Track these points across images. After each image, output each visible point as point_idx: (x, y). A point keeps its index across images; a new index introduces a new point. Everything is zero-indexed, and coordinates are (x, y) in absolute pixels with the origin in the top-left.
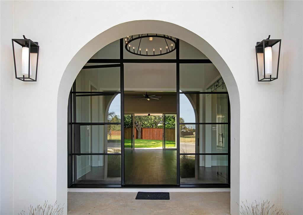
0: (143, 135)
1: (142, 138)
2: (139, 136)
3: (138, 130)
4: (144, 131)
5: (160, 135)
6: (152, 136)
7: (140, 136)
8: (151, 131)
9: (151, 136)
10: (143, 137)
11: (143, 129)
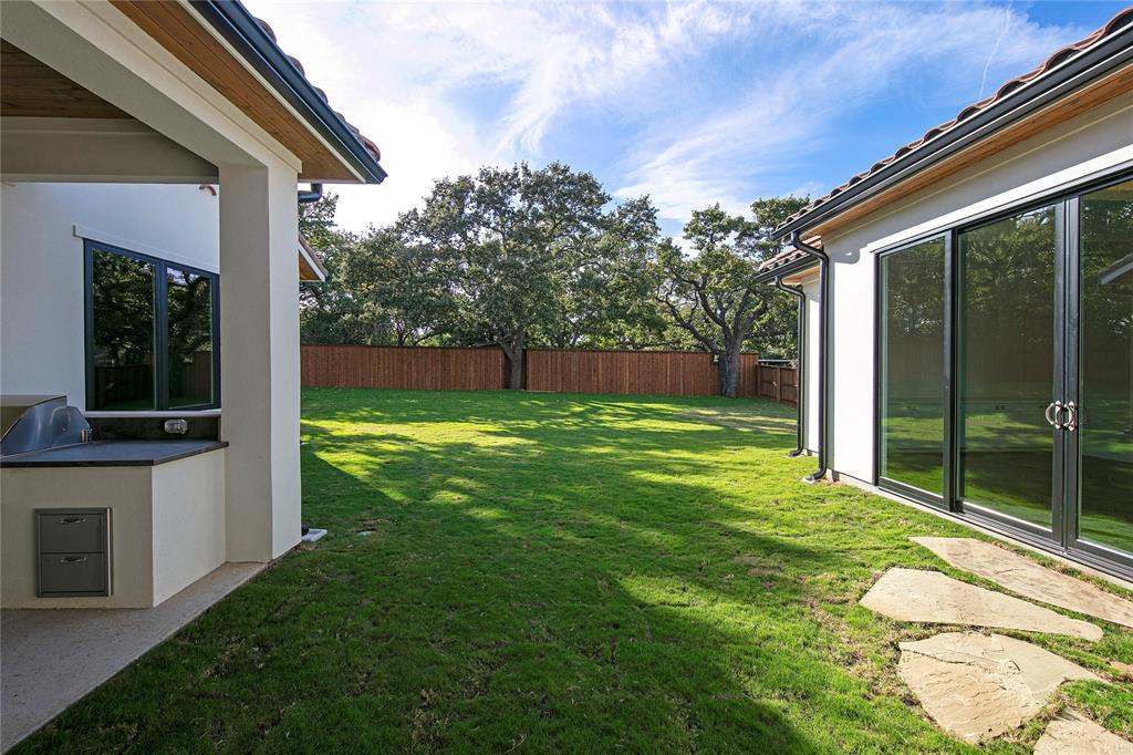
0: (530, 375)
1: (524, 386)
2: (516, 379)
3: (510, 355)
4: (533, 360)
5: (589, 376)
6: (563, 379)
7: (519, 378)
8: (559, 360)
9: (559, 378)
10: (530, 382)
11: (529, 353)
